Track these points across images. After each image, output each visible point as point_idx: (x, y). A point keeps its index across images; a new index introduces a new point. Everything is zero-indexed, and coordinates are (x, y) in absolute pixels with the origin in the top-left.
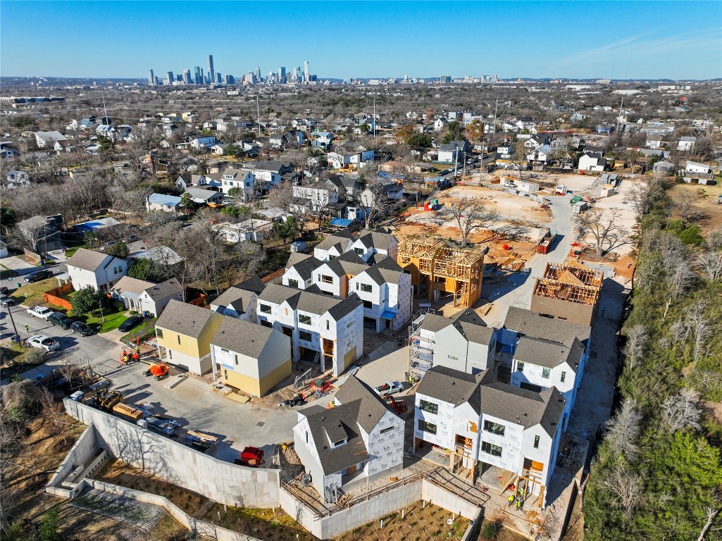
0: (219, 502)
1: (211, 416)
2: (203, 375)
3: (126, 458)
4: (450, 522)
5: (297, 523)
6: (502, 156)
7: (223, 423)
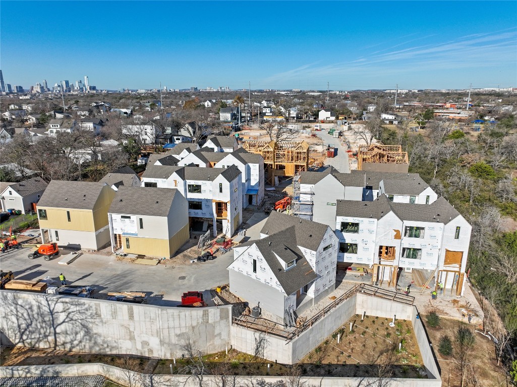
0: (163, 358)
1: (125, 280)
2: (99, 250)
3: (29, 341)
4: (392, 325)
5: (256, 357)
6: (266, 114)
7: (142, 283)
